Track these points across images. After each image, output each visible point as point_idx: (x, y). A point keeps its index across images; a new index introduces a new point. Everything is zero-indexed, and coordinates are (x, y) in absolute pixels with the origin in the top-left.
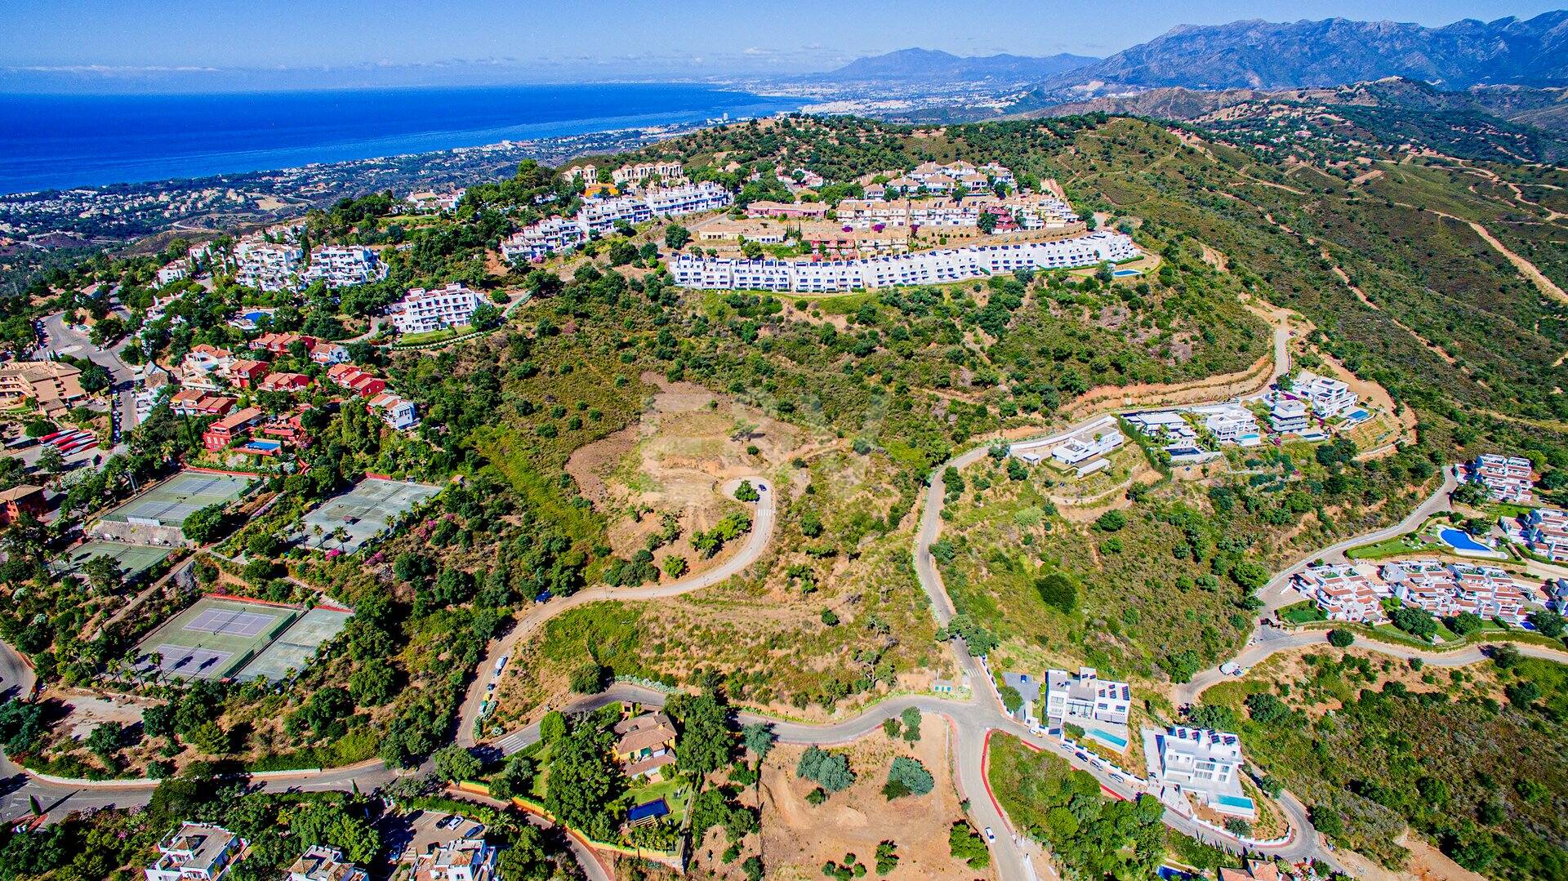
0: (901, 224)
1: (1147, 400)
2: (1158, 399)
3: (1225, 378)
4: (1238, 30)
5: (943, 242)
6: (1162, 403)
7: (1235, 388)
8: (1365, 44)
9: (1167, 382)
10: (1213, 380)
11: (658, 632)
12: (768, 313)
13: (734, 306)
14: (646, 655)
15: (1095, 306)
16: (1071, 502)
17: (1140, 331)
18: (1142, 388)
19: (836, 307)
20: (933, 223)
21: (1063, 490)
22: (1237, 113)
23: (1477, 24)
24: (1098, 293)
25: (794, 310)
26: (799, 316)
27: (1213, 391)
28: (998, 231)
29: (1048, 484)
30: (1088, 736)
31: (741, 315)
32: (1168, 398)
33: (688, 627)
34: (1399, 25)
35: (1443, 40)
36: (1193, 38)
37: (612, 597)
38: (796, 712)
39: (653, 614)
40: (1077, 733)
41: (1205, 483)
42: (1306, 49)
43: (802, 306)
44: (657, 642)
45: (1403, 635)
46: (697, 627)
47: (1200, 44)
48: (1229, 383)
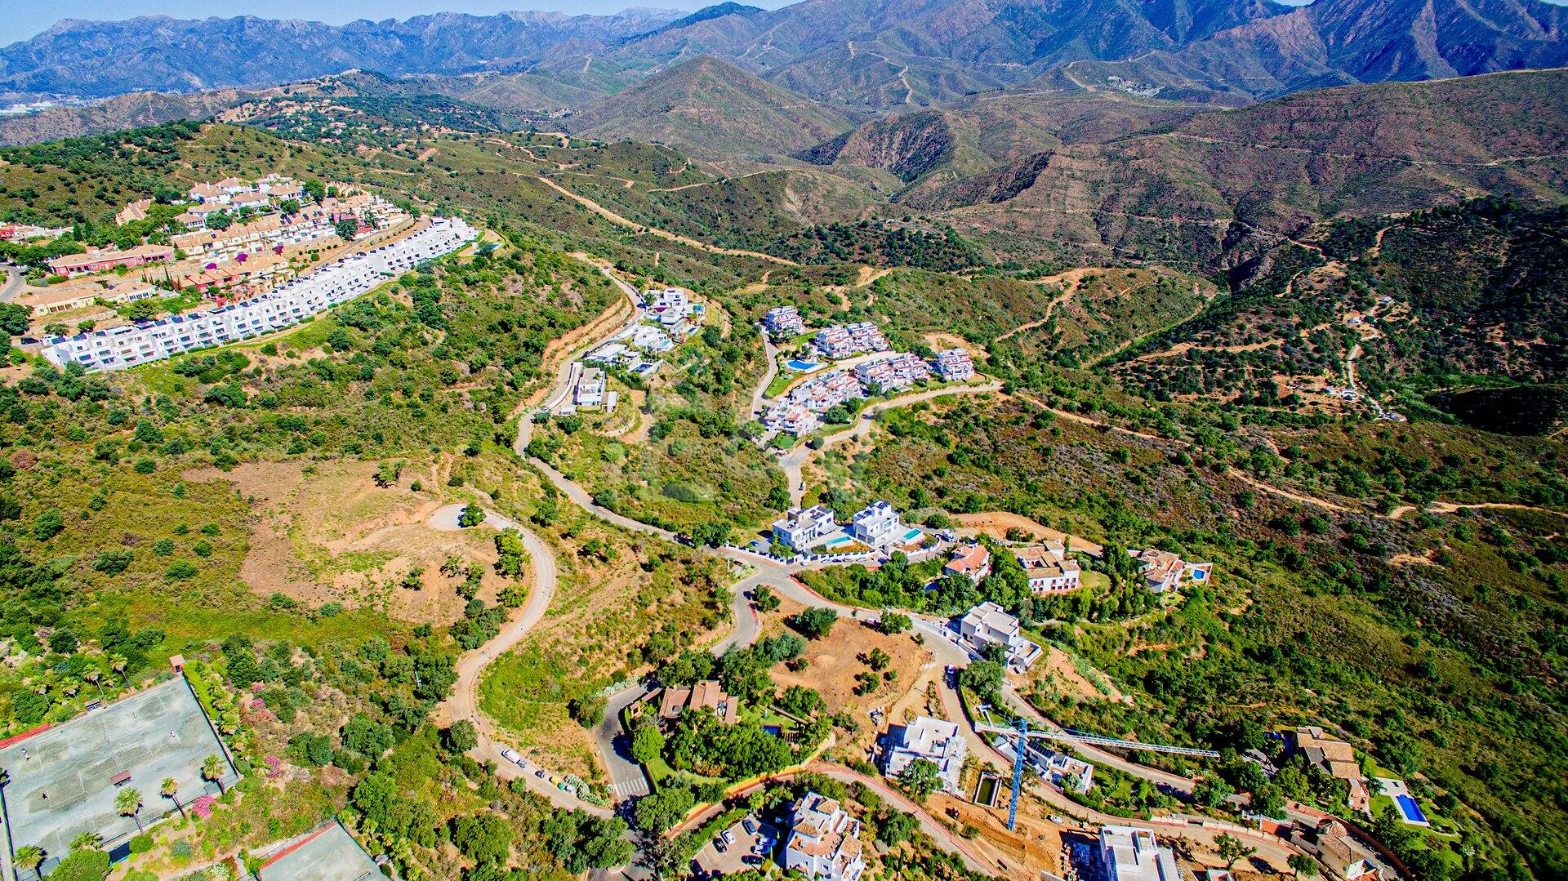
0: (259, 250)
1: (580, 343)
2: (586, 339)
3: (613, 310)
4: (143, 27)
5: (315, 258)
6: (592, 341)
7: (624, 315)
8: (287, 40)
9: (583, 323)
10: (608, 313)
11: (568, 650)
12: (236, 370)
13: (190, 375)
14: (579, 674)
15: (495, 281)
16: (623, 431)
17: (539, 290)
18: (573, 335)
19: (304, 341)
20: (292, 241)
21: (612, 424)
22: (246, 113)
23: (370, 24)
24: (491, 268)
25: (265, 357)
26: (274, 362)
27: (614, 321)
28: (359, 236)
29: (597, 425)
30: (829, 548)
31: (205, 381)
32: (592, 335)
33: (584, 631)
34: (312, 23)
35: (349, 36)
36: (91, 35)
37: (495, 653)
38: (712, 634)
39: (551, 640)
40: (822, 549)
41: (669, 385)
42: (233, 47)
43: (271, 350)
44: (576, 658)
45: (836, 426)
46: (588, 627)
47: (102, 42)
48: (617, 312)
